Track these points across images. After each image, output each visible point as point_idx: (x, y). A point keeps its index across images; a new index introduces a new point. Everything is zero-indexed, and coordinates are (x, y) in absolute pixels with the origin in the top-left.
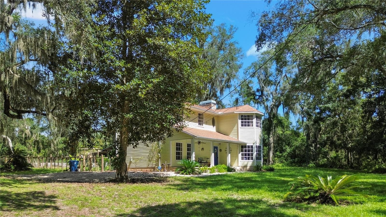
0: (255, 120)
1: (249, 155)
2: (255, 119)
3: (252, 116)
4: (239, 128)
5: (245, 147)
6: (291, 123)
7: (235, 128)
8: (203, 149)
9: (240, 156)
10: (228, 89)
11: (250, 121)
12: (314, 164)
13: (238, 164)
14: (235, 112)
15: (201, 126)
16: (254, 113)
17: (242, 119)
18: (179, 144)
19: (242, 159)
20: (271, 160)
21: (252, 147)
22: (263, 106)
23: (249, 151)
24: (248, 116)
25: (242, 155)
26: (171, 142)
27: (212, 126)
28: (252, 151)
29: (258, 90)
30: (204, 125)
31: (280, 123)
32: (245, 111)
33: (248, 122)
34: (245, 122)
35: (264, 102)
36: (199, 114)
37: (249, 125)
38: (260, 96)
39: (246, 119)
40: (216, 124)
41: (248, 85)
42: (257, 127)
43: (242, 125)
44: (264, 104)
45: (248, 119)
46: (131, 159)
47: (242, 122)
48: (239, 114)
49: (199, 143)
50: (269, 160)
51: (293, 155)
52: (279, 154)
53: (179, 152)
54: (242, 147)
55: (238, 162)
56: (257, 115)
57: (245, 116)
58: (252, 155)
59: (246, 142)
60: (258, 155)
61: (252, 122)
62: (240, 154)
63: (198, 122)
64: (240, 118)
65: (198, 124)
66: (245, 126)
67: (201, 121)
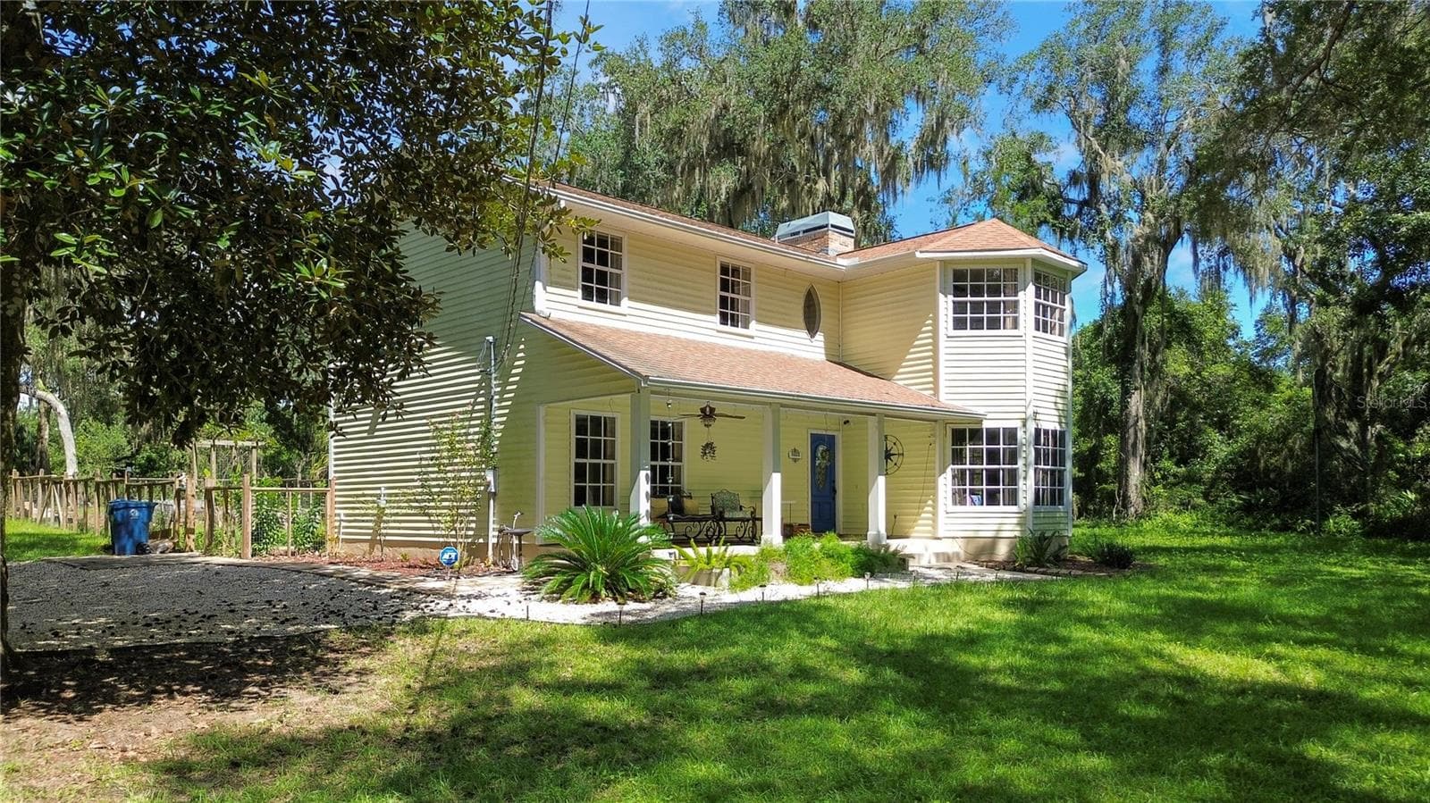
0: (1027, 298)
1: (993, 478)
2: (1031, 288)
3: (1012, 274)
4: (942, 337)
5: (976, 435)
6: (1235, 331)
7: (924, 338)
8: (709, 448)
9: (945, 484)
10: (933, 175)
11: (1002, 298)
12: (1355, 516)
13: (934, 526)
14: (918, 255)
15: (739, 330)
16: (1023, 259)
17: (959, 291)
18: (596, 421)
19: (959, 497)
20: (1133, 495)
21: (1011, 435)
22: (1098, 247)
23: (993, 457)
24: (994, 275)
25: (959, 477)
26: (542, 410)
27: (804, 334)
28: (1013, 457)
29: (1074, 178)
30: (753, 324)
31: (1182, 328)
32: (978, 246)
33: (994, 307)
34: (977, 307)
35: (1103, 232)
36: (724, 270)
37: (994, 324)
38: (1082, 204)
39: (977, 291)
40: (825, 317)
41: (1028, 159)
42: (1040, 334)
43: (959, 324)
44: (1102, 237)
45: (995, 291)
46: (379, 496)
47: (959, 308)
48: (944, 262)
49: (708, 415)
50: (1125, 498)
51: (1244, 474)
52: (1174, 469)
53: (595, 467)
54: (959, 436)
55: (935, 514)
56: (1039, 268)
57: (977, 275)
58: (1013, 477)
59: (981, 411)
60: (1045, 481)
61: (1010, 307)
62: (947, 473)
63: (716, 310)
64: (950, 287)
65: (715, 319)
66: (976, 325)
67: (735, 304)
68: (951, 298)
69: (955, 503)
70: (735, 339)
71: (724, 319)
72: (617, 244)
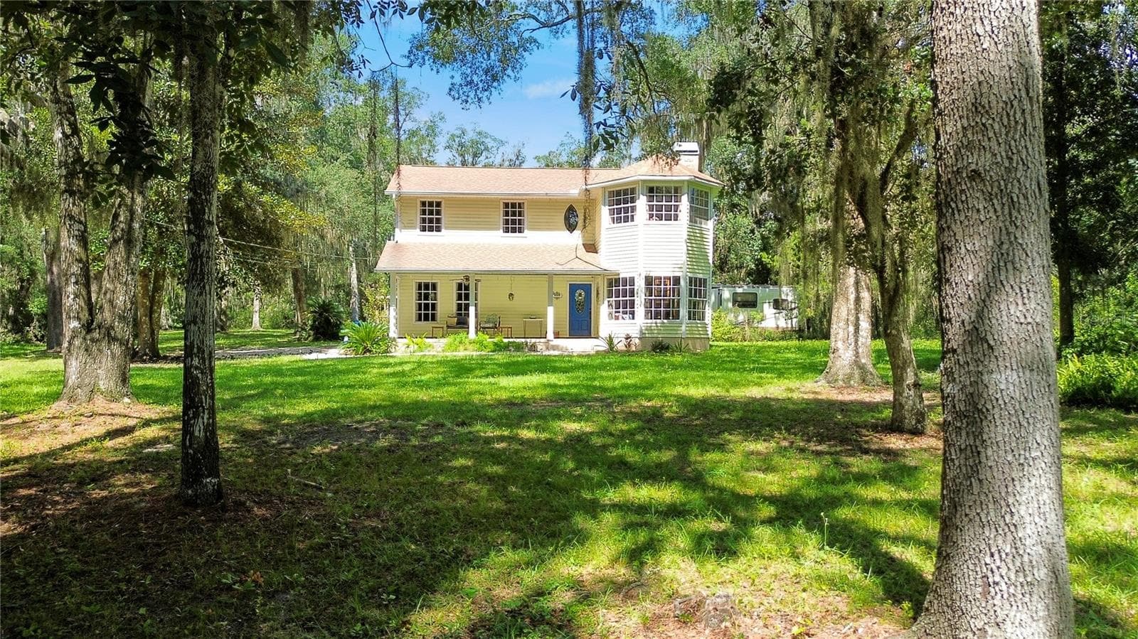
0: (642, 203)
1: (625, 305)
2: (643, 197)
5: (617, 281)
9: (605, 308)
11: (629, 205)
15: (515, 235)
16: (637, 182)
17: (611, 203)
18: (427, 284)
19: (610, 315)
21: (632, 281)
23: (625, 294)
24: (626, 192)
25: (611, 305)
27: (565, 232)
28: (632, 293)
30: (526, 231)
33: (626, 210)
34: (619, 211)
37: (627, 220)
39: (620, 202)
40: (581, 222)
42: (656, 222)
43: (611, 221)
45: (626, 201)
47: (612, 212)
48: (604, 188)
53: (427, 304)
54: (610, 285)
56: (649, 185)
57: (618, 193)
58: (632, 304)
59: (618, 268)
60: (658, 306)
61: (633, 209)
62: (606, 302)
63: (502, 226)
64: (607, 202)
65: (502, 231)
66: (619, 220)
67: (514, 222)
68: (607, 207)
69: (608, 319)
70: (513, 239)
71: (507, 230)
72: (439, 204)
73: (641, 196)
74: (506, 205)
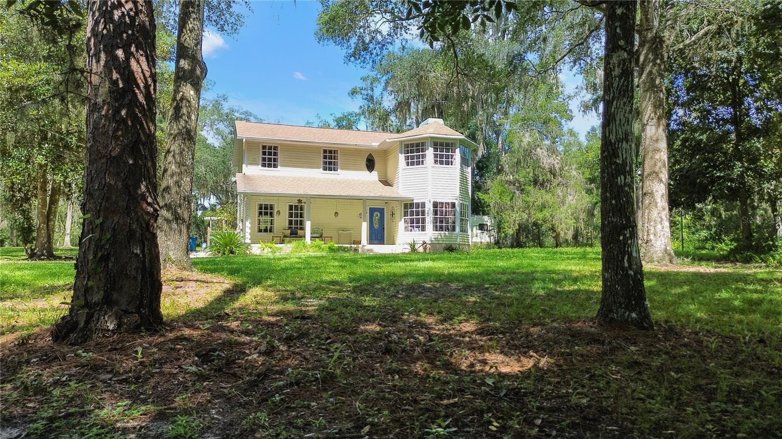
0: (430, 152)
1: (418, 221)
3: (423, 144)
4: (401, 170)
5: (412, 205)
9: (402, 224)
11: (421, 153)
13: (399, 240)
14: (387, 140)
15: (332, 172)
16: (427, 138)
17: (406, 152)
18: (266, 205)
19: (406, 229)
21: (423, 205)
23: (418, 214)
24: (418, 145)
25: (406, 221)
27: (366, 172)
28: (423, 213)
30: (339, 170)
32: (409, 135)
33: (418, 157)
34: (412, 158)
37: (418, 163)
39: (412, 151)
42: (439, 165)
43: (407, 164)
45: (418, 151)
47: (407, 158)
48: (401, 142)
54: (406, 206)
56: (435, 140)
57: (412, 145)
58: (424, 221)
59: (412, 196)
60: (441, 222)
61: (424, 156)
62: (403, 220)
63: (322, 166)
64: (403, 151)
65: (322, 169)
66: (412, 164)
67: (330, 163)
68: (403, 155)
69: (405, 231)
70: (329, 175)
71: (325, 169)
72: (276, 148)
73: (430, 148)
74: (325, 151)
